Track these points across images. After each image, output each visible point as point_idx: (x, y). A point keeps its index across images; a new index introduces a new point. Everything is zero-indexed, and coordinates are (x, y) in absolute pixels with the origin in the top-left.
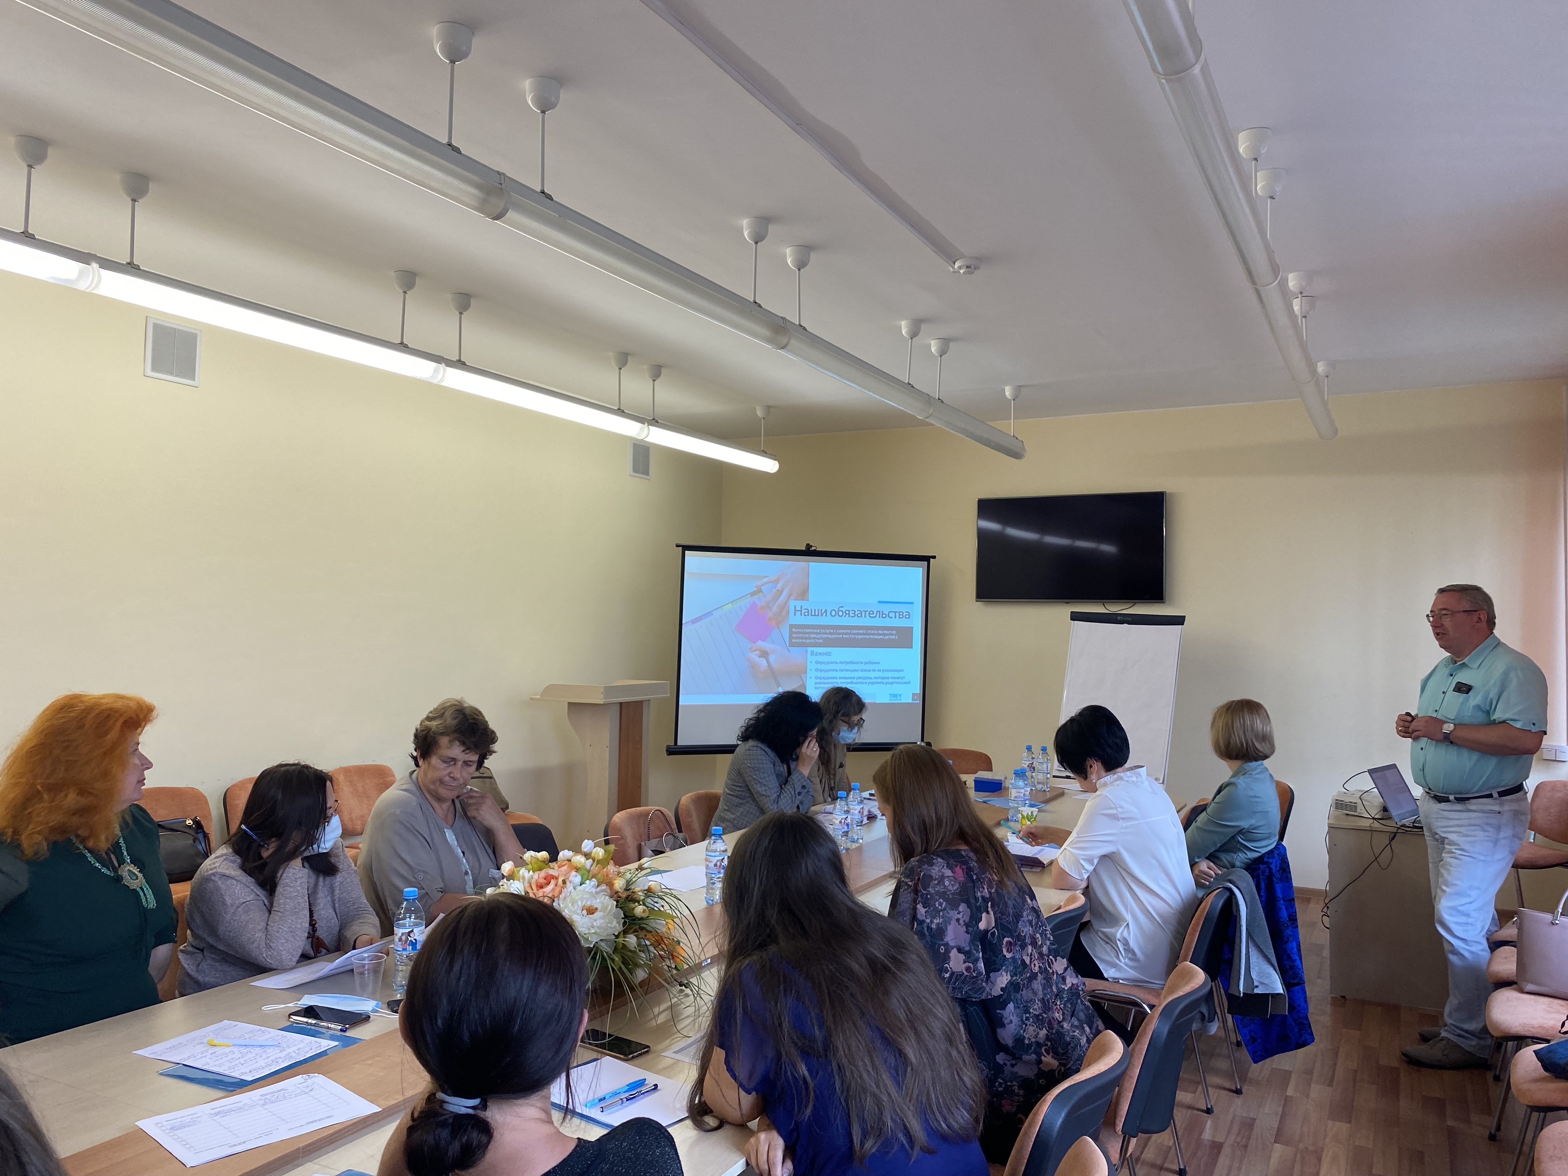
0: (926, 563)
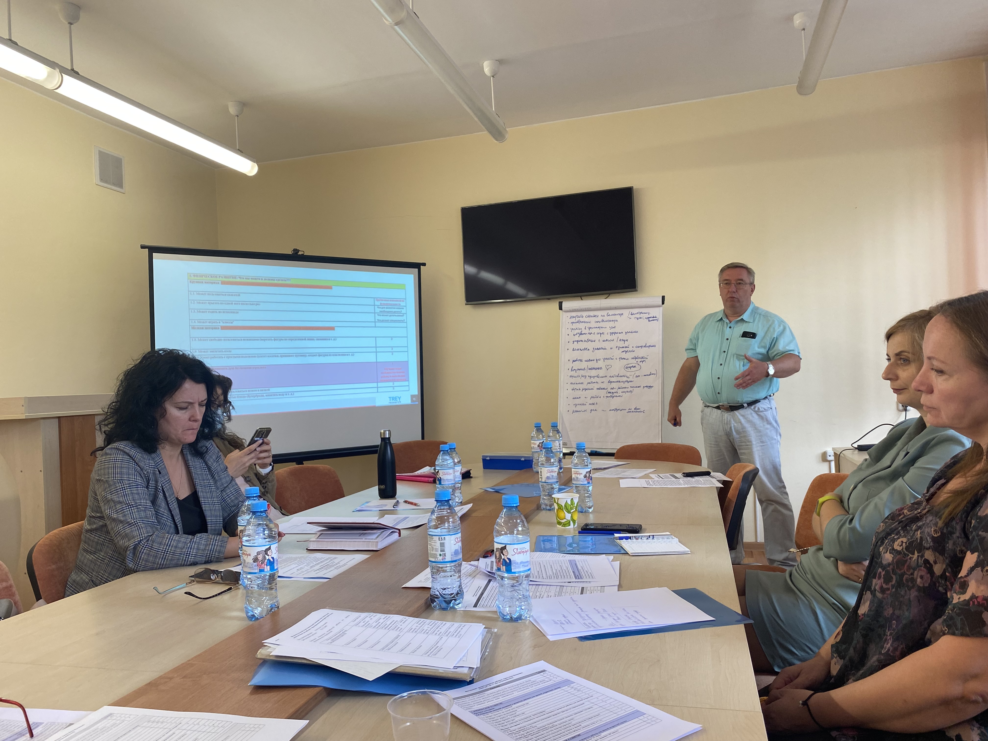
0: (417, 269)
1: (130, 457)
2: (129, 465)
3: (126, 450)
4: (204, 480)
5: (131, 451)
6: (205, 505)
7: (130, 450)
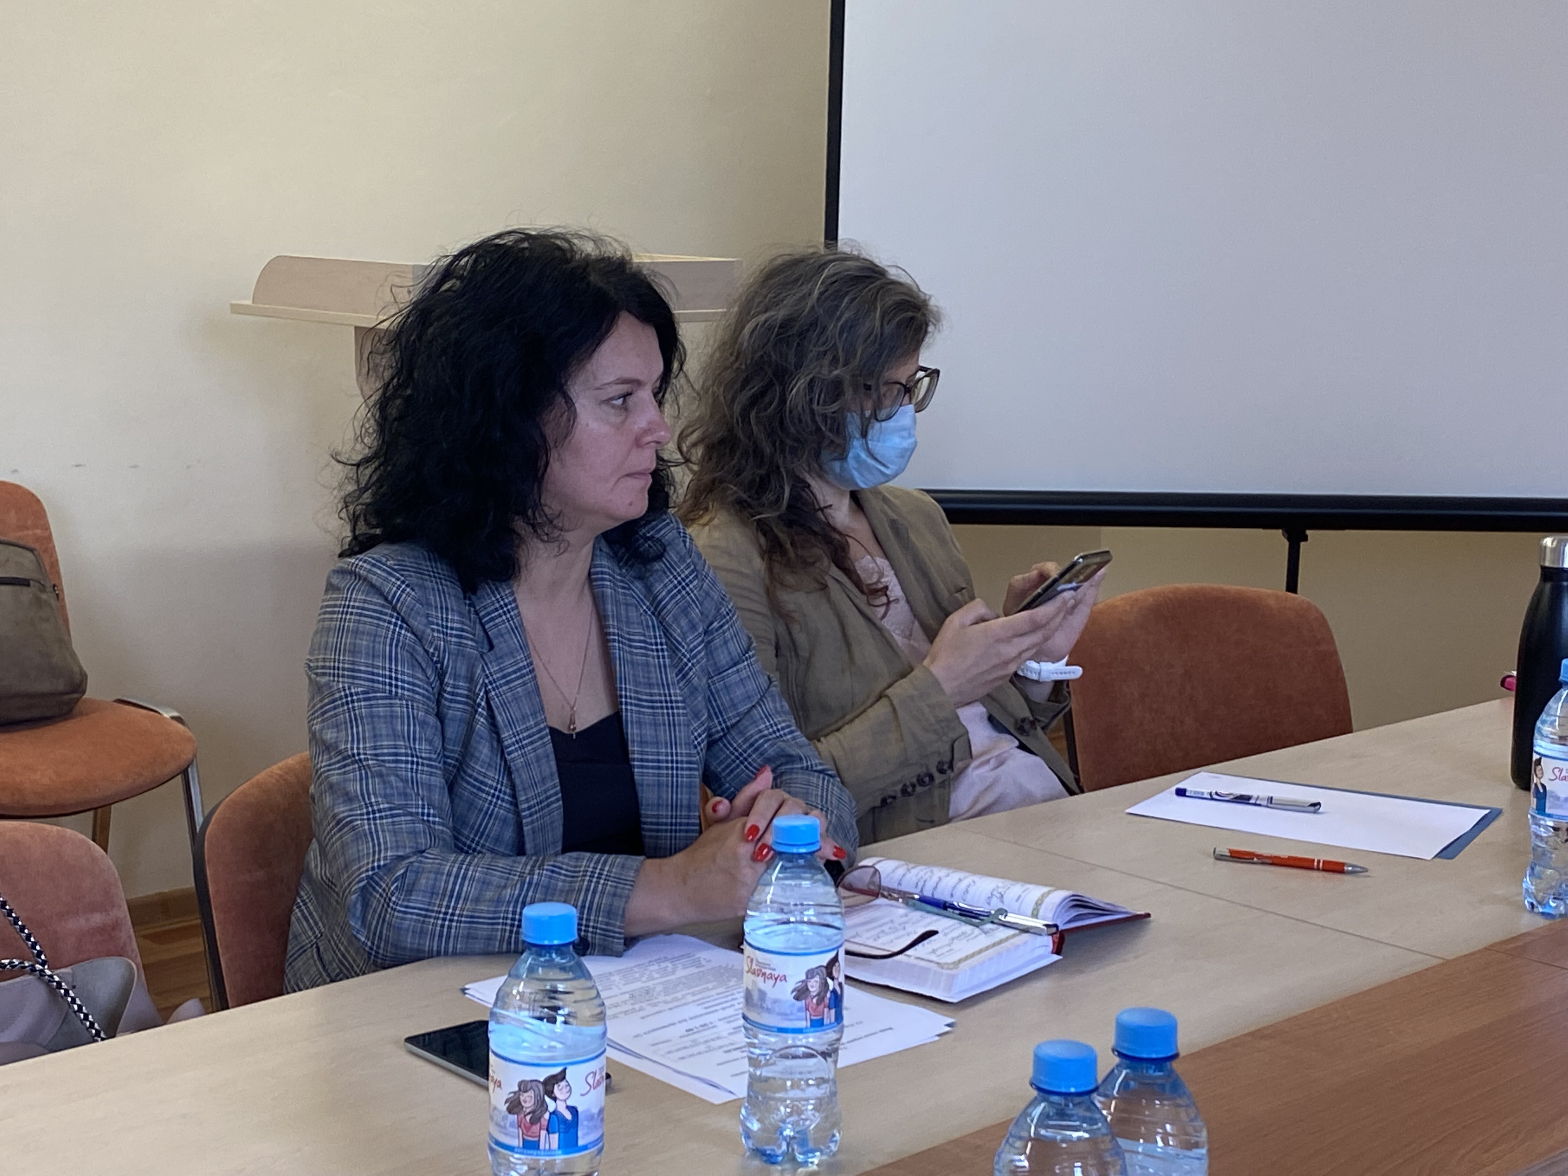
1: (386, 599)
2: (378, 626)
3: (374, 579)
4: (650, 685)
5: (388, 581)
6: (642, 767)
7: (386, 579)
